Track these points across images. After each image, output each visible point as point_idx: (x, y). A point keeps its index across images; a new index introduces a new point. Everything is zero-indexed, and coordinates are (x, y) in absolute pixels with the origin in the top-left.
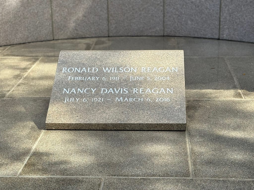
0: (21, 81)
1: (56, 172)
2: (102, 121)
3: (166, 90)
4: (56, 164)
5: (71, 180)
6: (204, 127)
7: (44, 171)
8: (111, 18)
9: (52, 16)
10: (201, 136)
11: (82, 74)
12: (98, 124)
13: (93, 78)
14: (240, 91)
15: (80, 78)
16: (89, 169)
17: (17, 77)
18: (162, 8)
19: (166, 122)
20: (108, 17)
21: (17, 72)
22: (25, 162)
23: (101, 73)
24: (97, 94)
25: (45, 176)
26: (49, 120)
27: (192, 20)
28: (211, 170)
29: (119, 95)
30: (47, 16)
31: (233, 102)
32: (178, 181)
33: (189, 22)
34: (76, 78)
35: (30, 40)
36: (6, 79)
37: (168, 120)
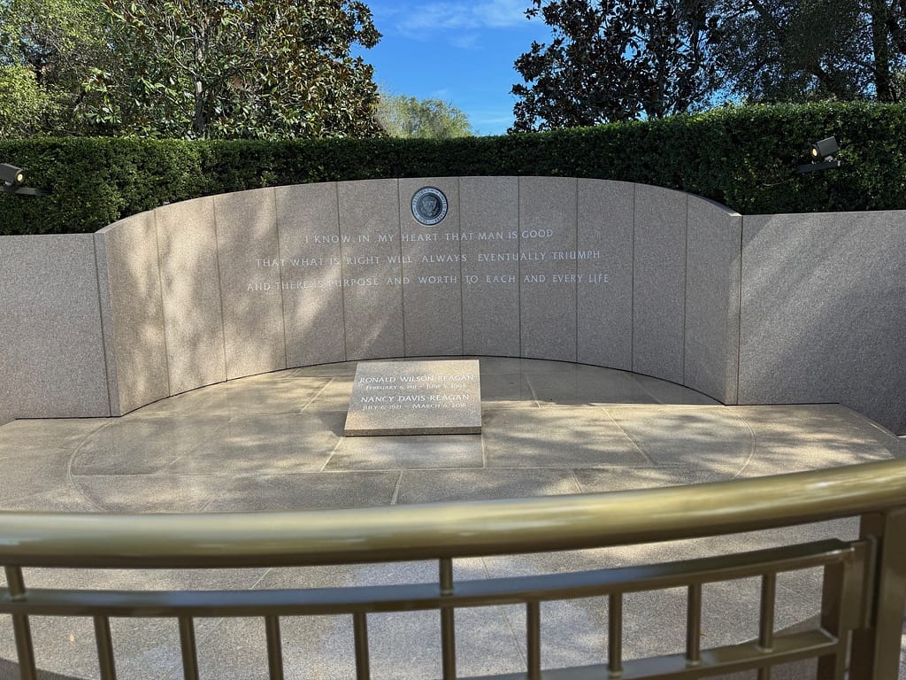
0: (315, 398)
1: (356, 468)
2: (400, 427)
3: (462, 397)
4: (356, 462)
5: (372, 473)
6: (500, 431)
7: (347, 467)
8: (407, 337)
9: (345, 336)
10: (495, 438)
11: (380, 384)
12: (396, 430)
13: (391, 387)
14: (537, 402)
15: (378, 387)
16: (390, 465)
17: (311, 395)
18: (460, 326)
19: (462, 425)
20: (404, 337)
21: (311, 391)
22: (327, 462)
23: (398, 382)
24: (395, 401)
25: (346, 471)
26: (348, 427)
27: (491, 339)
28: (503, 462)
29: (416, 402)
30: (340, 336)
31: (529, 410)
32: (472, 471)
33: (489, 341)
34: (374, 388)
35: (321, 362)
36: (300, 398)
37: (465, 423)
